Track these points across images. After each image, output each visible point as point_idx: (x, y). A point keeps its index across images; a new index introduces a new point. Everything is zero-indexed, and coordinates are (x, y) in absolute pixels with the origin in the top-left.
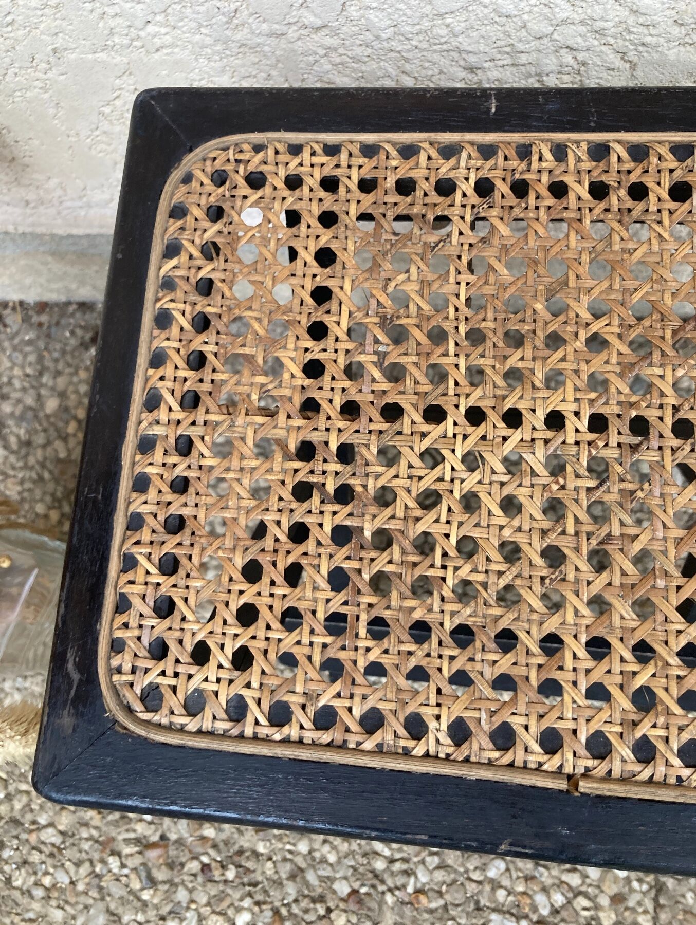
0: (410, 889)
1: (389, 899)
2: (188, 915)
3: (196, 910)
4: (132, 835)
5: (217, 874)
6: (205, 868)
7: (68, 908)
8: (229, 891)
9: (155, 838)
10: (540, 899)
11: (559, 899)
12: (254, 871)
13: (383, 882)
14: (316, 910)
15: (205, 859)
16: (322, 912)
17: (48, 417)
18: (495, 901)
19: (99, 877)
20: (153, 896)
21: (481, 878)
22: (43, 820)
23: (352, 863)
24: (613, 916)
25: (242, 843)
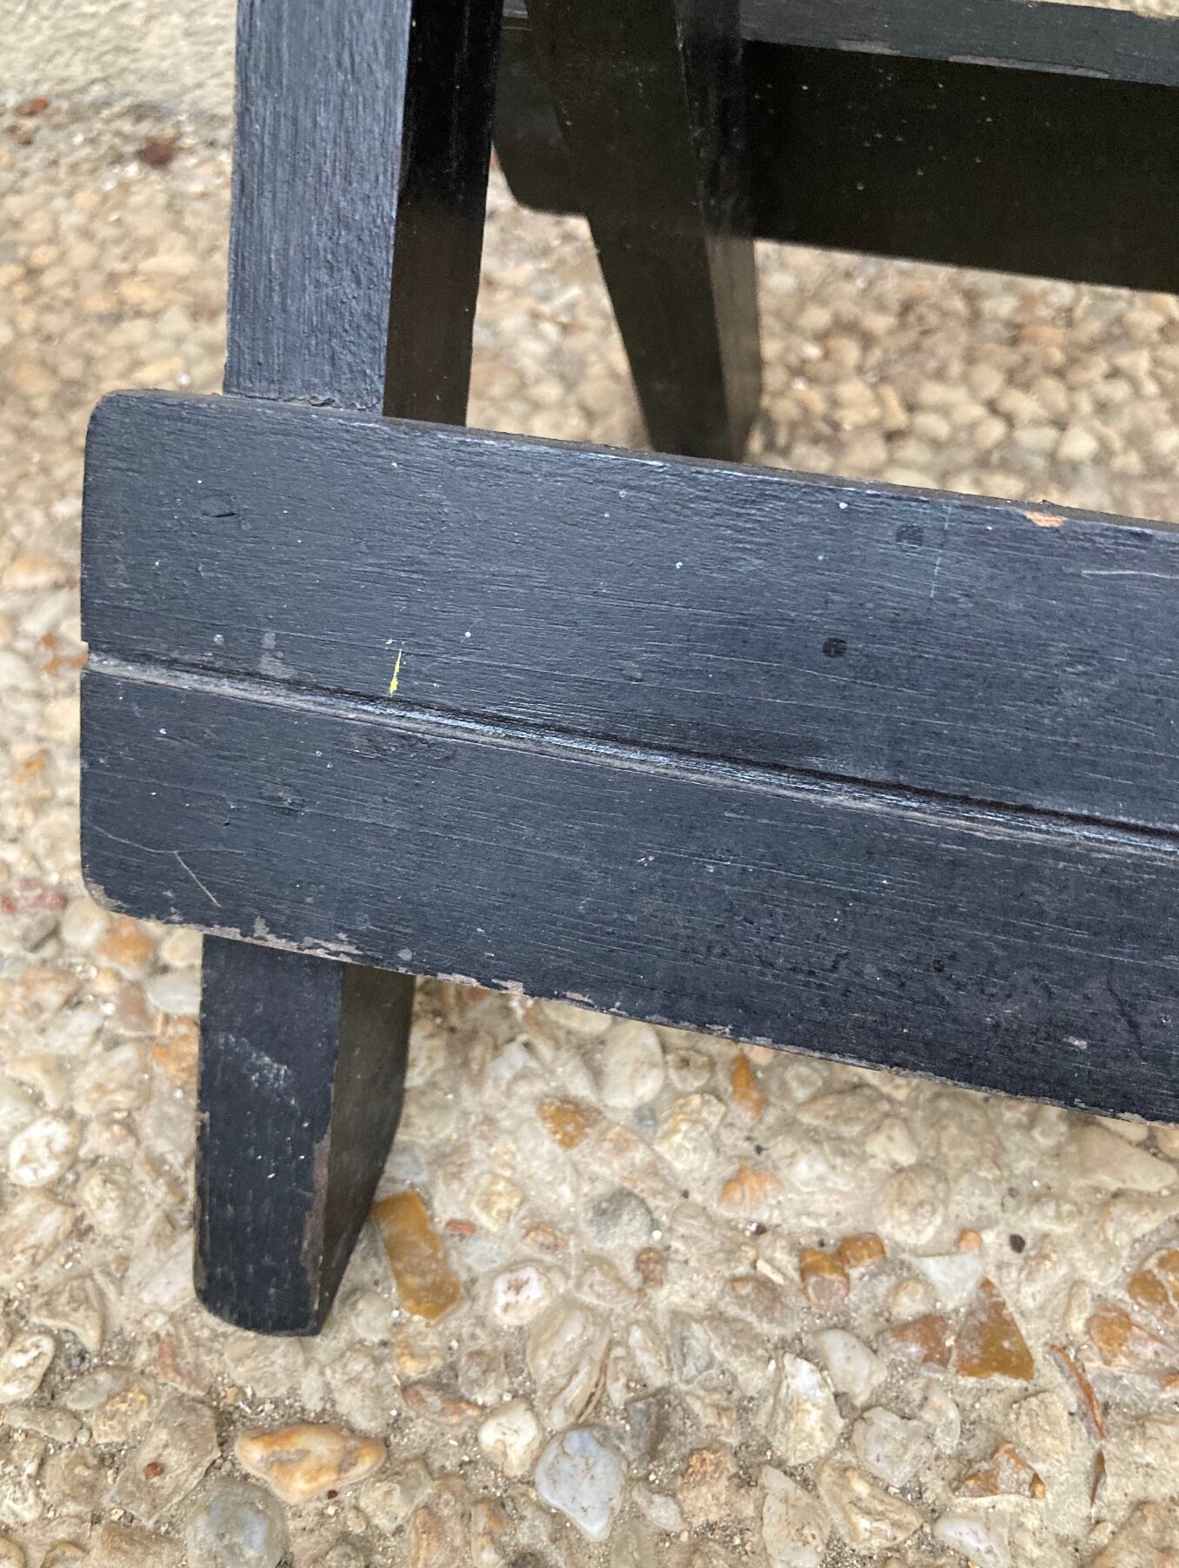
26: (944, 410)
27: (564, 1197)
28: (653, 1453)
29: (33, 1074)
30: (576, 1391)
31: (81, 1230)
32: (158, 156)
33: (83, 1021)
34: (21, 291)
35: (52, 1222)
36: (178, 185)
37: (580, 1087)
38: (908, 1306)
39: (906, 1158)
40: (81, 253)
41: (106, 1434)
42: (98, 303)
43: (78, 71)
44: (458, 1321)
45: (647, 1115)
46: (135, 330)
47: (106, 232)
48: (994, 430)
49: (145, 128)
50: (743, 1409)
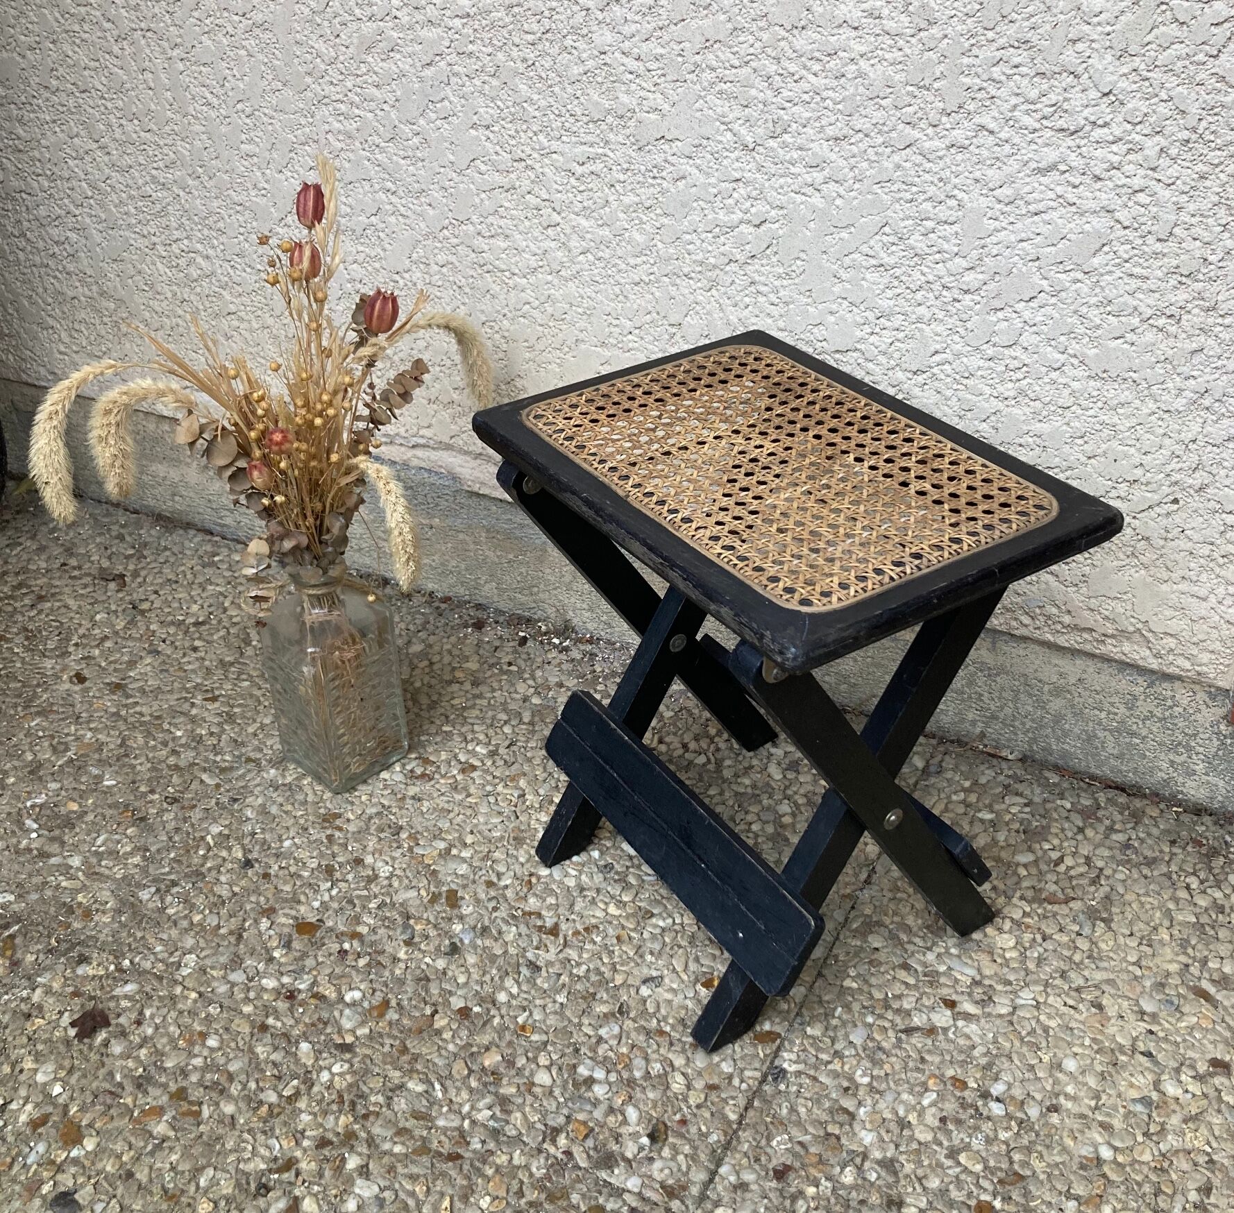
0: (520, 1020)
1: (496, 1021)
2: (306, 977)
3: (315, 977)
4: (293, 913)
5: (350, 957)
6: (342, 953)
7: (201, 941)
8: (354, 973)
9: (314, 920)
10: (639, 1062)
11: (656, 1068)
12: (385, 967)
13: (499, 1009)
14: (423, 1009)
15: (346, 946)
16: (428, 1011)
17: (408, 654)
18: (595, 1052)
19: (245, 930)
20: (282, 956)
21: (591, 1033)
22: (223, 879)
23: (478, 988)
24: (703, 1096)
25: (386, 948)
26: (668, 744)
27: (483, 896)
28: (482, 934)
29: (388, 859)
30: (472, 923)
31: (390, 885)
32: (479, 625)
33: (400, 851)
34: (427, 670)
35: (386, 882)
36: (481, 637)
37: (495, 880)
38: (539, 923)
39: (553, 902)
40: (447, 659)
41: (388, 914)
42: (447, 677)
43: (462, 591)
44: (456, 911)
45: (506, 887)
46: (455, 687)
47: (456, 652)
48: (680, 752)
49: (480, 614)
50: (500, 933)
